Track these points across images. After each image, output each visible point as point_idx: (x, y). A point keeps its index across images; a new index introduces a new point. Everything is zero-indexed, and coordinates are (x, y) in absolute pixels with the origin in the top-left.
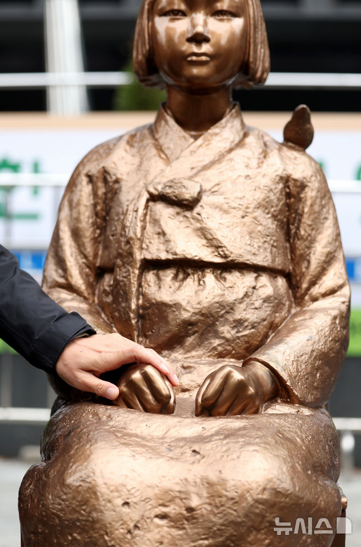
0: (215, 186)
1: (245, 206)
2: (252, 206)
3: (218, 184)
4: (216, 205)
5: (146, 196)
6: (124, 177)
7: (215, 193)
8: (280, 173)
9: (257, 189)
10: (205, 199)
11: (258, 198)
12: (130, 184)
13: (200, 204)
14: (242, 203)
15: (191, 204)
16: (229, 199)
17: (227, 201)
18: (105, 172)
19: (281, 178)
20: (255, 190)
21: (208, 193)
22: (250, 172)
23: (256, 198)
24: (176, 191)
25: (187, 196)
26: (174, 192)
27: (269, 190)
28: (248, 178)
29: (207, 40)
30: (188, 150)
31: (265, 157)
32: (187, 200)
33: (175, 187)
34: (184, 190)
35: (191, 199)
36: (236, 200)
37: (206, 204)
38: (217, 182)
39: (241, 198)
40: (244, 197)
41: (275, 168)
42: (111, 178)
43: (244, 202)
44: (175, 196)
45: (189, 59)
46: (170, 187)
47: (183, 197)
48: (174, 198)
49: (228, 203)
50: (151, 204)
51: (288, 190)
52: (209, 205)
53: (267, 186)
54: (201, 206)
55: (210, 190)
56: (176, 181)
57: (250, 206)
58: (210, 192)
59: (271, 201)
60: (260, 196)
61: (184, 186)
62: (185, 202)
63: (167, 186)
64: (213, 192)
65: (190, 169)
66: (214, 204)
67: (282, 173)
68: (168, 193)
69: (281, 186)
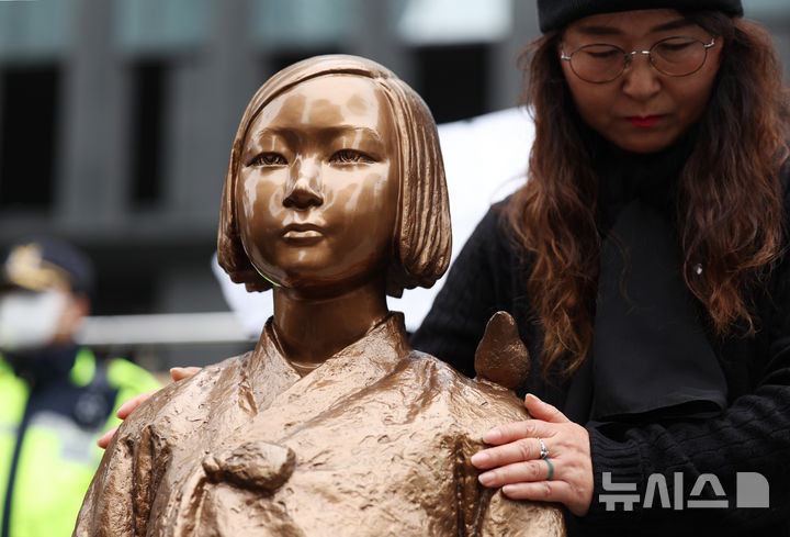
0: (320, 454)
1: (369, 488)
2: (381, 489)
3: (327, 452)
4: (316, 487)
5: (201, 473)
6: (179, 443)
7: (319, 467)
8: (444, 431)
9: (397, 458)
10: (297, 478)
11: (396, 475)
12: (184, 455)
13: (287, 485)
14: (363, 484)
15: (269, 486)
16: (341, 476)
17: (337, 479)
18: (152, 436)
19: (447, 439)
20: (393, 460)
21: (305, 467)
22: (390, 431)
23: (393, 473)
24: (247, 463)
25: (264, 473)
26: (244, 466)
27: (419, 460)
28: (384, 439)
29: (317, 202)
30: (286, 394)
31: (424, 404)
32: (262, 479)
33: (247, 457)
34: (259, 462)
35: (267, 476)
36: (354, 479)
37: (297, 486)
38: (324, 448)
39: (363, 476)
40: (369, 473)
41: (436, 421)
42: (159, 444)
43: (369, 483)
44: (245, 473)
45: (288, 235)
46: (241, 456)
47: (255, 474)
48: (243, 476)
49: (338, 484)
50: (207, 487)
51: (460, 461)
52: (304, 487)
53: (415, 454)
54: (290, 489)
55: (310, 462)
56: (250, 447)
57: (378, 488)
58: (310, 465)
59: (422, 479)
60: (401, 472)
61: (261, 455)
62: (259, 483)
63: (235, 455)
64: (315, 465)
65: (283, 427)
66: (313, 486)
67: (449, 430)
68: (234, 467)
69: (445, 453)
